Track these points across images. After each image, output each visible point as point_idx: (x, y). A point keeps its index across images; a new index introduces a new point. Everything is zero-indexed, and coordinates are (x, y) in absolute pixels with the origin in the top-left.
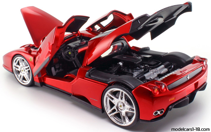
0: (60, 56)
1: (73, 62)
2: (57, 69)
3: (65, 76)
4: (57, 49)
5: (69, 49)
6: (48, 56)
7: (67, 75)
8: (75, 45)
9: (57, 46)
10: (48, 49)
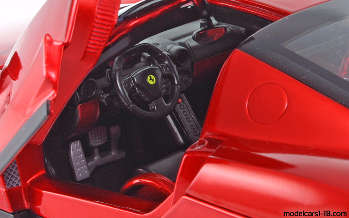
0: (105, 92)
1: (169, 117)
2: (96, 151)
3: (127, 185)
4: (89, 67)
5: (149, 61)
6: (44, 101)
7: (138, 181)
8: (181, 44)
9: (86, 51)
10: (44, 65)
